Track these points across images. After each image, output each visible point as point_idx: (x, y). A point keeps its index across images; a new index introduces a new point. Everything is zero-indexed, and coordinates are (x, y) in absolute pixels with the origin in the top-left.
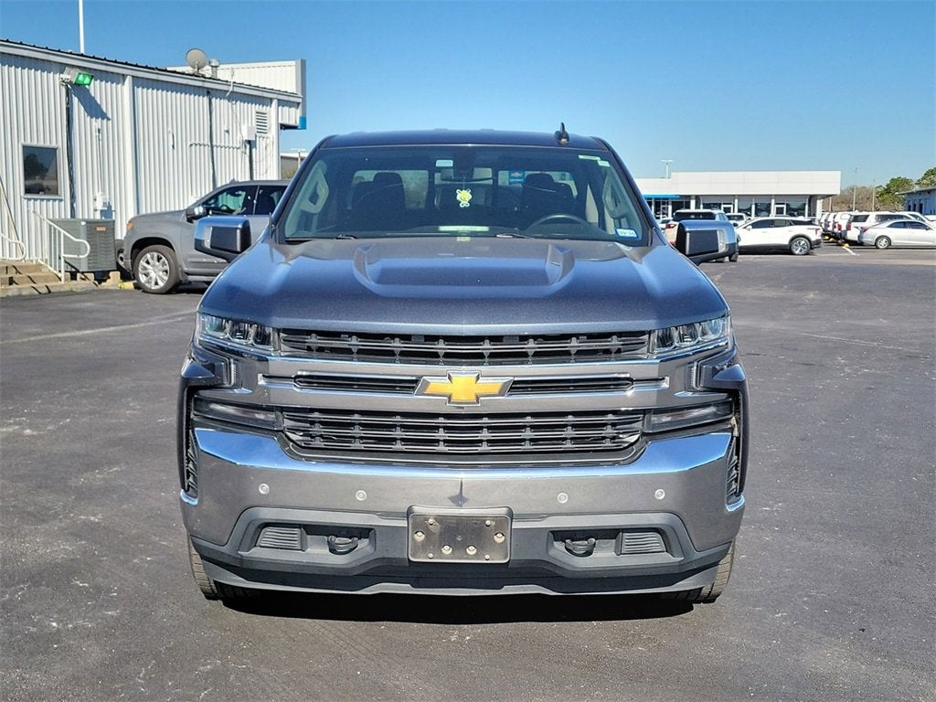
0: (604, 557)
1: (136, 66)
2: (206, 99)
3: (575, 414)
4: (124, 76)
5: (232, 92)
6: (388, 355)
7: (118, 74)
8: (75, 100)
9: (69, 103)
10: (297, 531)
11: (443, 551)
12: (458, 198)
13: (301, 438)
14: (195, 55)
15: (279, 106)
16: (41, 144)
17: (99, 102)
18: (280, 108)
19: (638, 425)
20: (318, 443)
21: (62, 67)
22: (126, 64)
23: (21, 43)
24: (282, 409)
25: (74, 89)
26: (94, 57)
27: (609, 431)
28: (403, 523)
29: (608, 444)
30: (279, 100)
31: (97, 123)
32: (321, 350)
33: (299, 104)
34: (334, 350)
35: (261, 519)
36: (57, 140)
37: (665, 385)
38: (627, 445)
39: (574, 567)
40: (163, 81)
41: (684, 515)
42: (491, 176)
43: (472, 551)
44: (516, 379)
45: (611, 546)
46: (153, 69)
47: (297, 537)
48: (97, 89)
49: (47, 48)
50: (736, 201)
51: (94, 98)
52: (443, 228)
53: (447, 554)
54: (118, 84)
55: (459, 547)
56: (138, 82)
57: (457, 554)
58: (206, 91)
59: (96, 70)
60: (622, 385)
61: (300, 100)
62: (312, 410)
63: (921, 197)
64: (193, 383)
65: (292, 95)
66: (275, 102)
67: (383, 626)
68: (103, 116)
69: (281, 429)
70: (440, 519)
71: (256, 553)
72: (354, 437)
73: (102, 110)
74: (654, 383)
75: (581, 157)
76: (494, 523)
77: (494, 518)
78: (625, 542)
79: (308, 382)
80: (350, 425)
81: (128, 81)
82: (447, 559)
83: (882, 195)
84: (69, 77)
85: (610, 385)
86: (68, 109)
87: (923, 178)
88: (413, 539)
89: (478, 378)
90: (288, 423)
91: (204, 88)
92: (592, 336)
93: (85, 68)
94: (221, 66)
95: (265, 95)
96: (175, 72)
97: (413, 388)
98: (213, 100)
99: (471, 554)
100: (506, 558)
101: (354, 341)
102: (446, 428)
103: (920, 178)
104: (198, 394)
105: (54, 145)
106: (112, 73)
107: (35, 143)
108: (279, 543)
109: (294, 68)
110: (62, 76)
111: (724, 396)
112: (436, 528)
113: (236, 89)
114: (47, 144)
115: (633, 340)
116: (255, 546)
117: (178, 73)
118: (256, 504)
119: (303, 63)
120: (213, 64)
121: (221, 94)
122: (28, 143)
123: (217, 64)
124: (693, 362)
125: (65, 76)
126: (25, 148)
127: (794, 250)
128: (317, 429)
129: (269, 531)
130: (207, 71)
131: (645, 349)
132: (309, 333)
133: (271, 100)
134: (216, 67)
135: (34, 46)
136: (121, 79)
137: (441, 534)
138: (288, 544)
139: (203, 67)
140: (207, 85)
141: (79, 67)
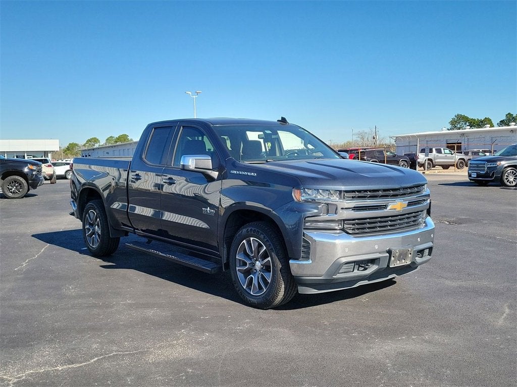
50: (6, 154)
53: (398, 263)
63: (88, 152)
69: (342, 228)
80: (365, 223)
83: (65, 151)
87: (86, 143)
88: (392, 259)
100: (410, 261)
103: (85, 143)
116: (338, 273)
127: (68, 177)
129: (344, 266)
138: (348, 270)
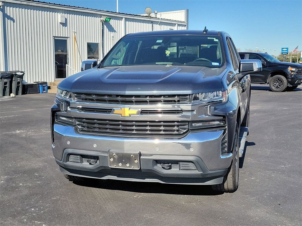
0: (175, 170)
1: (127, 14)
2: (151, 25)
3: (164, 122)
4: (122, 18)
5: (161, 22)
6: (104, 101)
7: (120, 17)
8: (105, 26)
9: (103, 28)
10: (79, 156)
11: (119, 164)
12: (166, 53)
13: (81, 127)
14: (148, 9)
15: (178, 26)
16: (93, 42)
17: (113, 27)
18: (178, 27)
19: (187, 127)
20: (85, 129)
21: (101, 16)
22: (123, 14)
23: (87, 8)
24: (75, 118)
25: (105, 23)
26: (112, 12)
27: (176, 128)
28: (107, 155)
29: (176, 132)
30: (178, 24)
31: (112, 34)
32: (86, 99)
33: (186, 25)
34: (90, 99)
35: (68, 152)
36: (99, 41)
37: (195, 113)
38: (182, 133)
39: (163, 173)
40: (136, 19)
41: (202, 157)
42: (176, 45)
43: (128, 165)
44: (143, 109)
45: (178, 167)
46: (132, 15)
47: (79, 159)
48: (112, 22)
49: (96, 10)
51: (112, 25)
52: (157, 63)
53: (120, 166)
54: (120, 20)
55: (124, 163)
56: (126, 19)
57: (123, 166)
58: (151, 22)
59: (112, 16)
60: (180, 112)
61: (186, 24)
62: (83, 119)
64: (54, 110)
65: (184, 22)
66: (177, 25)
67: (116, 192)
68: (115, 31)
69: (75, 124)
70: (117, 154)
71: (68, 163)
72: (95, 127)
73: (114, 30)
74: (191, 112)
75: (208, 38)
76: (134, 156)
77: (134, 154)
78: (181, 165)
79: (82, 110)
80: (94, 123)
81: (124, 19)
82: (120, 167)
84: (103, 19)
85: (176, 112)
86: (102, 30)
88: (110, 160)
89: (130, 109)
90: (77, 123)
91: (150, 21)
92: (170, 96)
93: (109, 16)
94: (158, 13)
95: (173, 22)
96: (140, 16)
97: (111, 112)
98: (154, 25)
99: (128, 166)
100: (139, 168)
101: (94, 96)
102: (122, 125)
104: (56, 114)
105: (97, 42)
106: (118, 17)
107: (91, 42)
108: (74, 160)
109: (184, 12)
110: (101, 19)
111: (222, 118)
112: (116, 157)
113: (162, 21)
114: (95, 42)
115: (184, 97)
116: (68, 161)
117: (141, 16)
118: (67, 147)
119: (188, 11)
120: (155, 13)
121: (157, 23)
122: (89, 42)
123: (157, 12)
124: (208, 105)
125: (102, 19)
126: (88, 44)
128: (85, 124)
129: (71, 156)
130: (153, 15)
131: (188, 100)
132: (82, 94)
133: (175, 24)
134: (156, 13)
135: (92, 9)
136: (121, 19)
137: (118, 159)
138: (76, 161)
139: (151, 14)
140: (151, 20)
141: (106, 15)
